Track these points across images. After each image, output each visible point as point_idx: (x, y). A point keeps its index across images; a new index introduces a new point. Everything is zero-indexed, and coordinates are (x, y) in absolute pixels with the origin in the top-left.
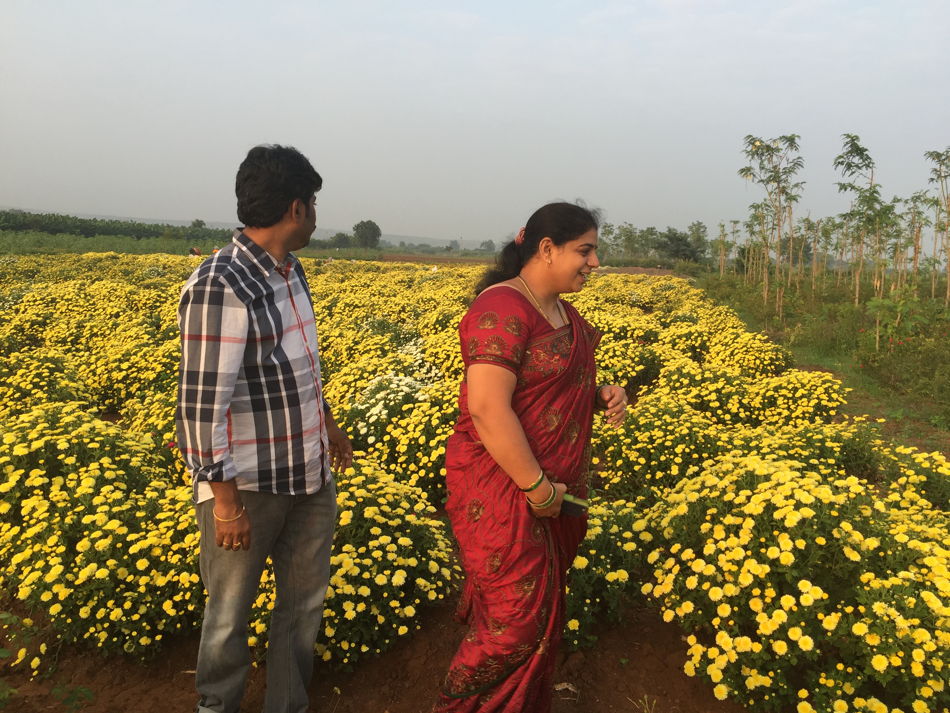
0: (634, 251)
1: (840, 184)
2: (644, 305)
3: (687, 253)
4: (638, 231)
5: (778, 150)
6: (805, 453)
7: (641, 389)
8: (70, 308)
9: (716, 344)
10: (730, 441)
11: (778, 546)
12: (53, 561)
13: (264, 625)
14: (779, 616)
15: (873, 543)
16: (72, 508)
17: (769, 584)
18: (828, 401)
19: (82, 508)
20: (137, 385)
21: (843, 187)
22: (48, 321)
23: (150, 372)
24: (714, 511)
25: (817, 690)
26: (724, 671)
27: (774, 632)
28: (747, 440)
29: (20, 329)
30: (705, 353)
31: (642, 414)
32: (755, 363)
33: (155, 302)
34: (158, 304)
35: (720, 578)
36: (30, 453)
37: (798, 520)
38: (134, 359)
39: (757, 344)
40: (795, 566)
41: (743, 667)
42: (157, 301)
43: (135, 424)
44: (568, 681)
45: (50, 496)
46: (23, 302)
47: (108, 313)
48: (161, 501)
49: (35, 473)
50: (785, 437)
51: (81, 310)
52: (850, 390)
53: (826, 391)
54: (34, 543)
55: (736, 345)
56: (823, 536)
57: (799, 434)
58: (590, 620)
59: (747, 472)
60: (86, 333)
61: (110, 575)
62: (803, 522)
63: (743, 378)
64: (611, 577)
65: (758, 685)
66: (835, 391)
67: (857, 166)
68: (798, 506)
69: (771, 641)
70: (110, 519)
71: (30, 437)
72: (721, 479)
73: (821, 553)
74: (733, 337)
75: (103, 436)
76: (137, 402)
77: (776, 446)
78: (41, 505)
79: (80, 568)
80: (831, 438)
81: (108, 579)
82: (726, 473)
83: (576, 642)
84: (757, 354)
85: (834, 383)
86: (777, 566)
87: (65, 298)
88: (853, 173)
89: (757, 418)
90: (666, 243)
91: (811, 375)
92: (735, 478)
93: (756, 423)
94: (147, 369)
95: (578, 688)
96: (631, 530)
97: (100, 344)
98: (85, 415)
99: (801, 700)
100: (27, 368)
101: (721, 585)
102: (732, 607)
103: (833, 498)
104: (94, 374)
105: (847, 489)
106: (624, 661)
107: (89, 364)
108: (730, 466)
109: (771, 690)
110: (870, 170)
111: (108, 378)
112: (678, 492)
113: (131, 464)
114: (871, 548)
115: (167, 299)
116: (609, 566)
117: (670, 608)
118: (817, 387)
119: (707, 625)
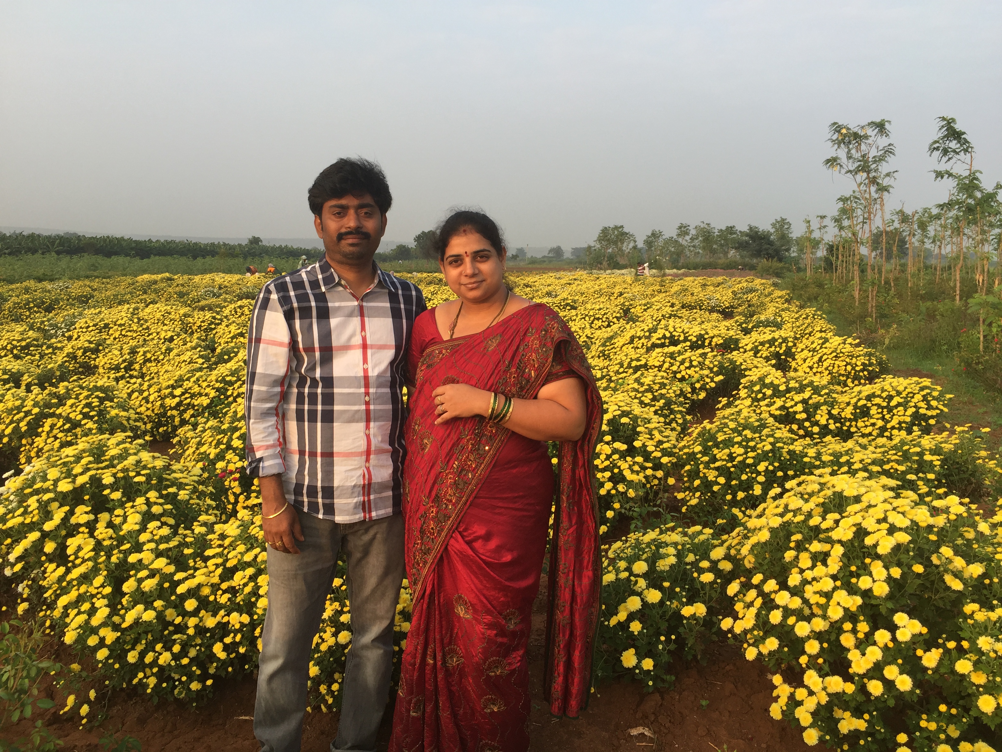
0: (713, 252)
1: (935, 171)
2: (724, 310)
3: (770, 252)
4: (716, 231)
5: (866, 137)
6: (902, 468)
7: (720, 402)
8: (123, 333)
9: (802, 350)
10: (818, 456)
11: (870, 575)
12: (100, 603)
13: (317, 668)
14: (873, 653)
15: (976, 570)
16: (118, 546)
17: (862, 618)
18: (927, 409)
19: (127, 546)
20: (191, 412)
21: (939, 175)
22: (101, 348)
23: (203, 398)
24: (798, 537)
25: (918, 734)
26: (814, 714)
27: (868, 671)
28: (837, 455)
29: (73, 357)
30: (790, 360)
31: (720, 430)
32: (846, 370)
33: (210, 324)
34: (213, 326)
35: (807, 612)
36: (75, 489)
37: (892, 546)
38: (187, 385)
39: (848, 348)
40: (890, 597)
41: (836, 708)
42: (212, 323)
43: (187, 453)
44: (644, 725)
45: (95, 534)
46: (75, 328)
47: (162, 337)
48: (210, 537)
49: (81, 509)
50: (879, 450)
51: (135, 335)
52: (951, 396)
53: (925, 398)
54: (80, 584)
55: (825, 351)
56: (920, 563)
57: (894, 447)
58: (666, 658)
59: (834, 493)
60: (140, 358)
61: (157, 617)
62: (898, 548)
63: (831, 387)
64: (687, 611)
65: (852, 728)
66: (934, 398)
67: (954, 151)
68: (892, 530)
69: (865, 680)
70: (157, 556)
71: (74, 472)
72: (807, 501)
73: (919, 582)
74: (821, 342)
75: (149, 469)
76: (189, 430)
77: (869, 461)
78: (87, 544)
79: (127, 610)
80: (930, 450)
81: (155, 621)
82: (811, 495)
83: (651, 683)
84: (848, 360)
85: (934, 390)
86: (870, 597)
87: (118, 323)
88: (950, 159)
89: (848, 430)
90: (747, 242)
91: (908, 381)
92: (821, 500)
93: (846, 436)
94: (200, 395)
95: (655, 733)
96: (708, 558)
97: (154, 369)
98: (132, 447)
99: (900, 745)
100: (77, 398)
101: (808, 619)
102: (821, 643)
103: (931, 521)
104: (147, 402)
105: (947, 510)
106: (704, 703)
107: (141, 392)
108: (816, 487)
109: (867, 733)
110: (968, 155)
111: (162, 405)
112: (760, 516)
113: (179, 498)
114: (975, 576)
115: (221, 320)
116: (684, 600)
117: (753, 645)
118: (914, 394)
119: (794, 663)
